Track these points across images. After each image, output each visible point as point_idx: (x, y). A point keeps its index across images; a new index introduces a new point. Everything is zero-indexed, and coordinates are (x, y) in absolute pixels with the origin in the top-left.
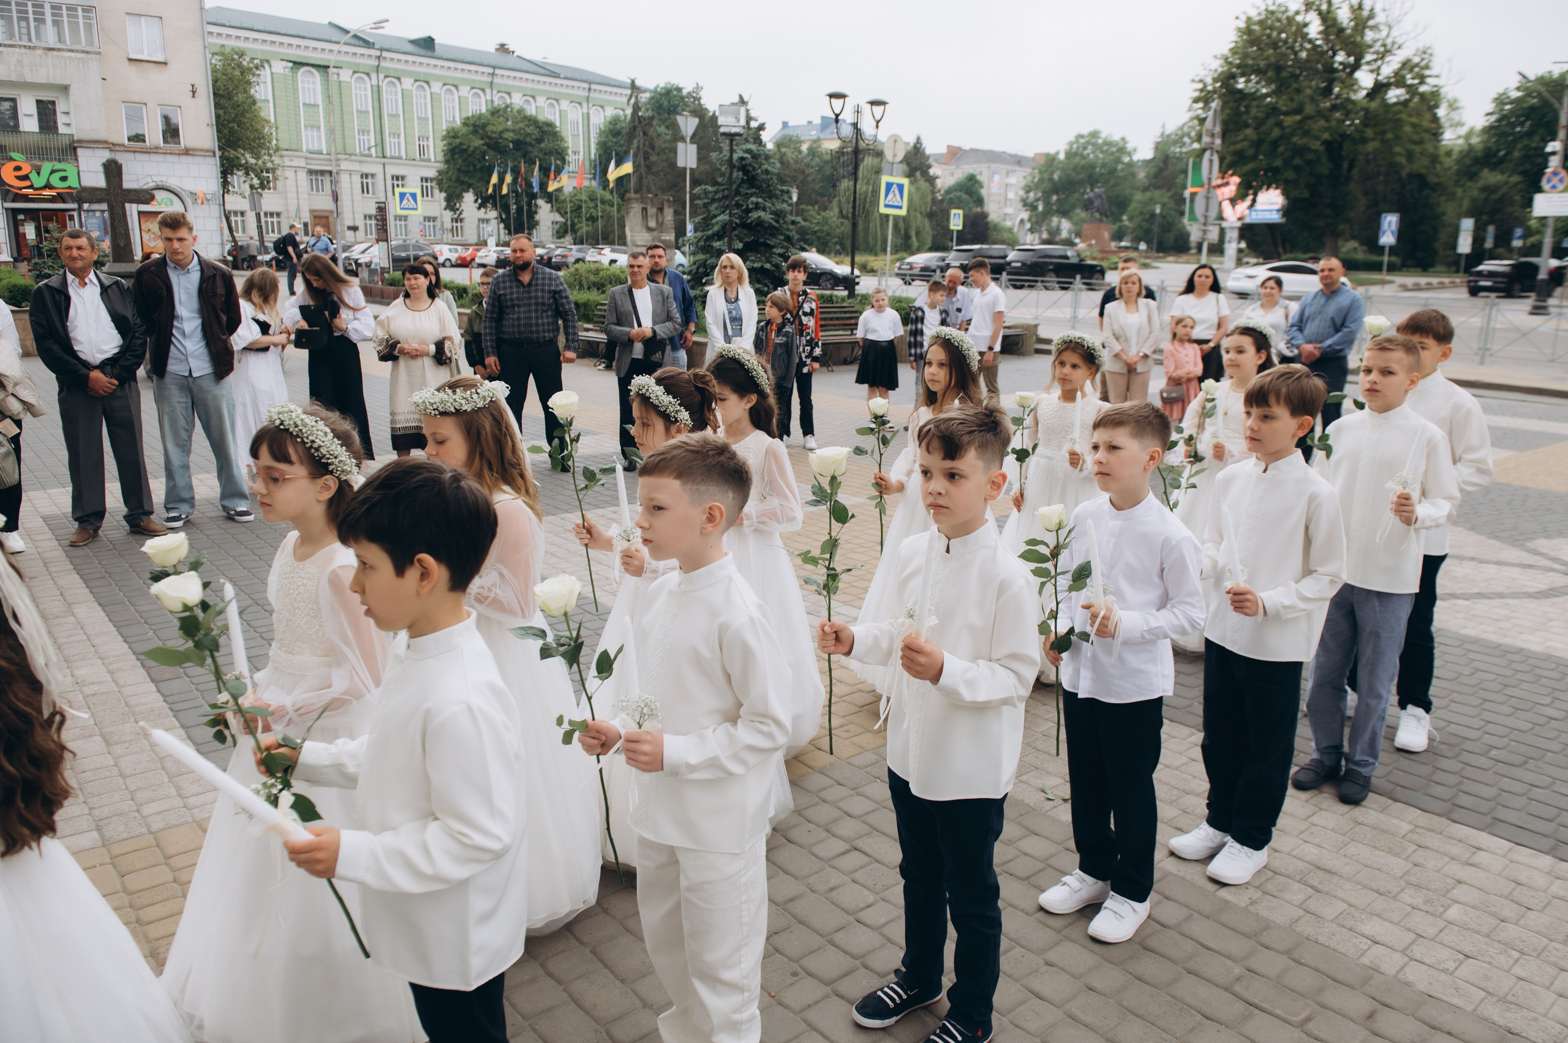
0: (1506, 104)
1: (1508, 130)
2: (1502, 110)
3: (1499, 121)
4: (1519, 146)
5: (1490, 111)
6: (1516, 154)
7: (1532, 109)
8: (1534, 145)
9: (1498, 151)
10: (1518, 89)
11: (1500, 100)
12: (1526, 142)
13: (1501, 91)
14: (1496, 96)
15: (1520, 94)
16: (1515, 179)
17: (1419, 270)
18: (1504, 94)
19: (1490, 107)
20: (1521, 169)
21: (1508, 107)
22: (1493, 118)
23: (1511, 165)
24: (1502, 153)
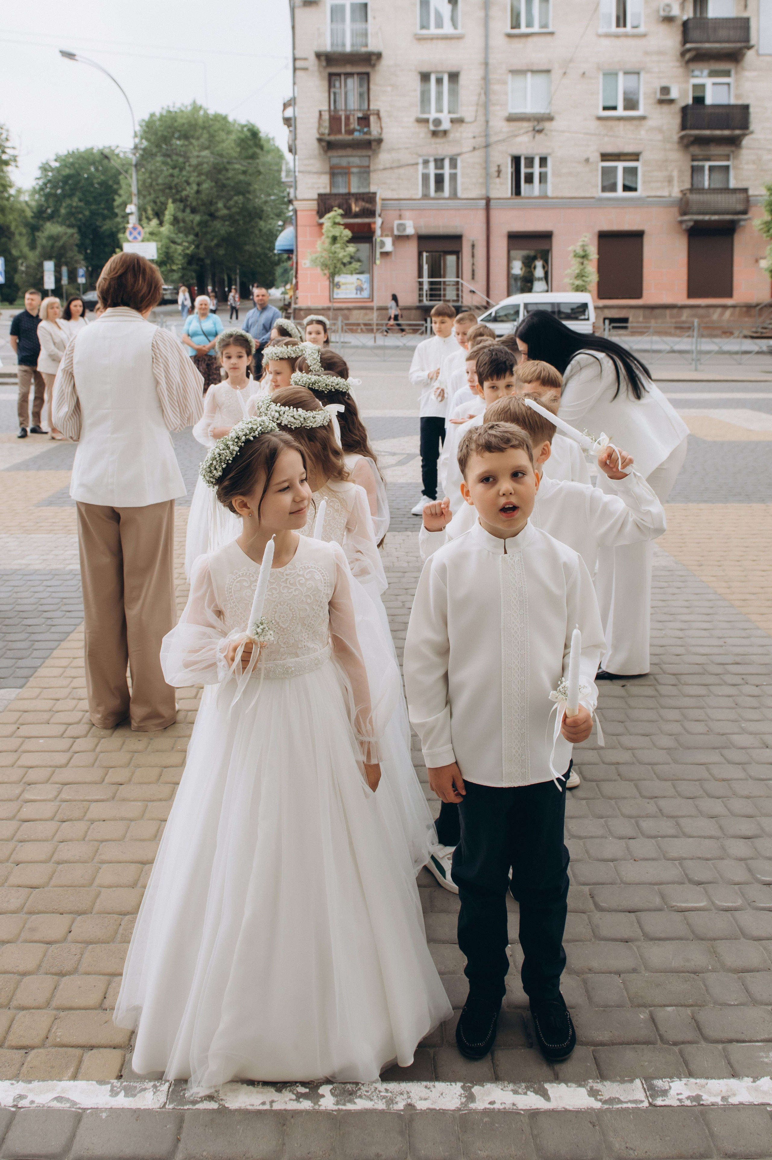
0: (49, 171)
1: (53, 191)
2: (46, 176)
3: (45, 184)
4: (64, 205)
5: (38, 176)
6: (63, 211)
7: (68, 177)
8: (74, 204)
9: (48, 207)
10: (56, 160)
11: (45, 168)
12: (68, 201)
13: (44, 162)
14: (41, 165)
15: (57, 164)
16: (70, 231)
17: (7, 303)
18: (47, 163)
19: (38, 173)
20: (68, 222)
21: (50, 174)
22: (41, 182)
23: (60, 220)
24: (49, 211)
